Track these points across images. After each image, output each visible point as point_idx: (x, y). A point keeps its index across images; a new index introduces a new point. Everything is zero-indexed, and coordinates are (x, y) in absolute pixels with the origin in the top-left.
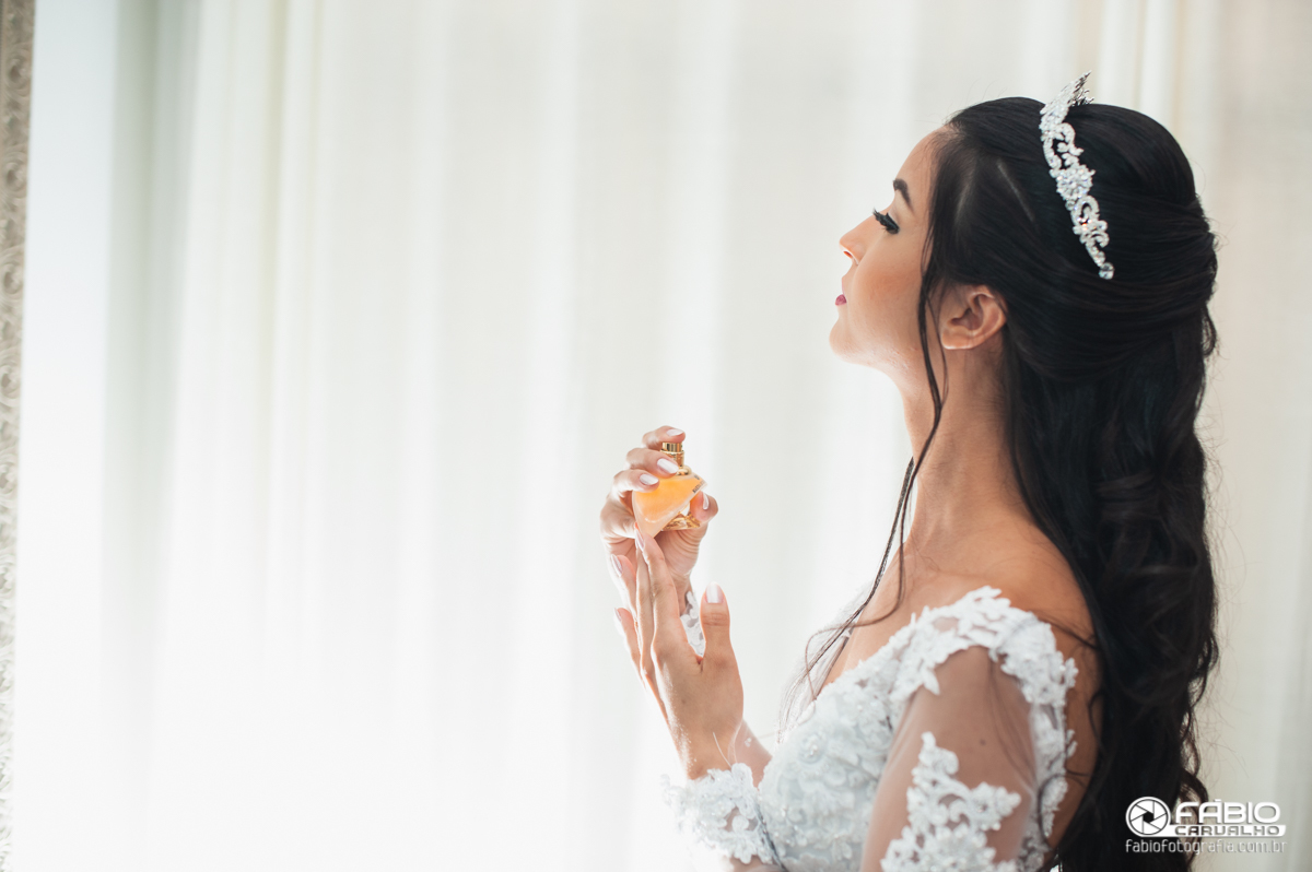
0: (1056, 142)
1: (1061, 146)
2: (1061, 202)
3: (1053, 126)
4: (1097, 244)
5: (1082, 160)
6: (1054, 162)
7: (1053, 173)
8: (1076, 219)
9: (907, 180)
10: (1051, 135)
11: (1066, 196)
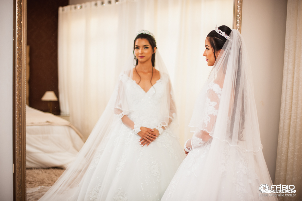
0: (219, 32)
1: (220, 32)
2: (223, 37)
3: (218, 31)
4: (229, 38)
5: (223, 32)
6: (220, 34)
7: (221, 35)
8: (226, 37)
9: (206, 45)
10: (218, 32)
11: (223, 36)
